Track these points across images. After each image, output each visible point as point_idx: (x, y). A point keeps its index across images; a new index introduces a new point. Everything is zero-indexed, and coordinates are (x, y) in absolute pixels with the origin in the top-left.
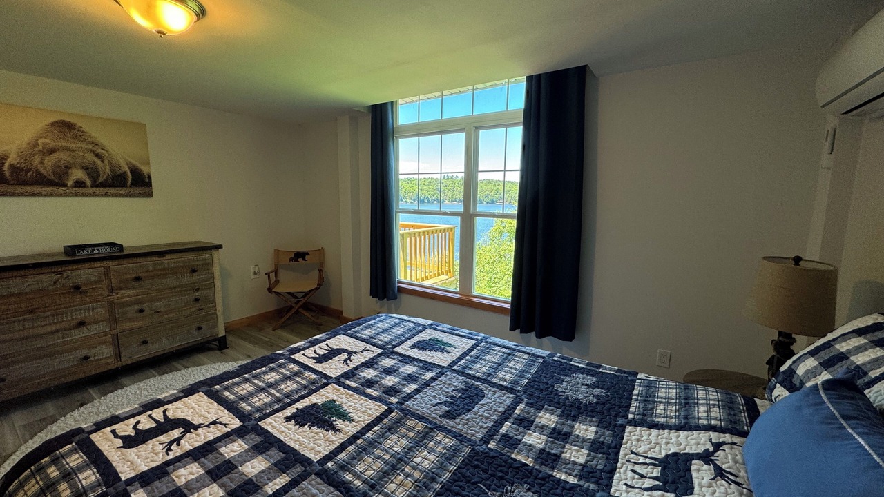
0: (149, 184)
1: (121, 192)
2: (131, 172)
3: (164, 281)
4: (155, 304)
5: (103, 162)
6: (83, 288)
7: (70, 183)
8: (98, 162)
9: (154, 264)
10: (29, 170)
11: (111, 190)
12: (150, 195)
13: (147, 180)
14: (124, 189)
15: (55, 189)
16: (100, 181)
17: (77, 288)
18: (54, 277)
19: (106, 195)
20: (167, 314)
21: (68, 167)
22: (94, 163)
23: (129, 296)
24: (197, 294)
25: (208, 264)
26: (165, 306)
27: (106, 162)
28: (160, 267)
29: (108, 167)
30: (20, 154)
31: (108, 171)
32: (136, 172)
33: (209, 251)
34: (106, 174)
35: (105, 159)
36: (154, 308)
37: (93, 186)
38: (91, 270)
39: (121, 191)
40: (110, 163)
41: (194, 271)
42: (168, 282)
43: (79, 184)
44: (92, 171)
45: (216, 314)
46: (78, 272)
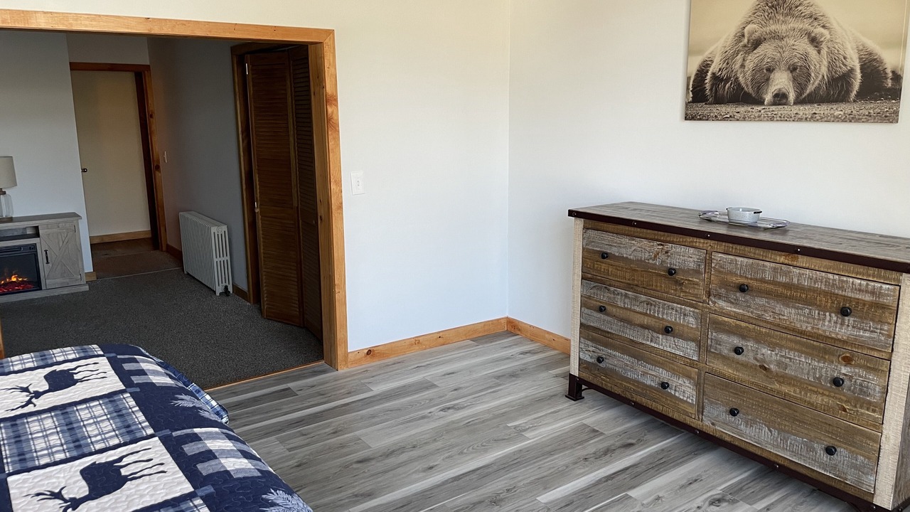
0: (895, 94)
1: (837, 113)
2: (862, 69)
3: (786, 311)
4: (764, 351)
5: (819, 52)
6: (679, 277)
7: (768, 98)
8: (812, 52)
9: (775, 268)
10: (728, 79)
11: (823, 109)
12: (892, 118)
13: (889, 83)
14: (843, 106)
15: (749, 109)
16: (808, 92)
17: (671, 272)
18: (656, 247)
19: (813, 118)
20: (779, 382)
21: (770, 70)
22: (805, 57)
23: (728, 316)
24: (844, 370)
25: (884, 307)
26: (779, 364)
27: (824, 51)
28: (783, 279)
29: (825, 63)
30: (724, 55)
31: (824, 70)
32: (872, 69)
33: (894, 275)
34: (820, 77)
35: (824, 46)
36: (759, 356)
37: (799, 101)
38: (692, 250)
39: (839, 109)
40: (830, 52)
41: (844, 312)
42: (789, 314)
43: (780, 98)
44: (799, 72)
45: (877, 440)
46: (679, 249)
